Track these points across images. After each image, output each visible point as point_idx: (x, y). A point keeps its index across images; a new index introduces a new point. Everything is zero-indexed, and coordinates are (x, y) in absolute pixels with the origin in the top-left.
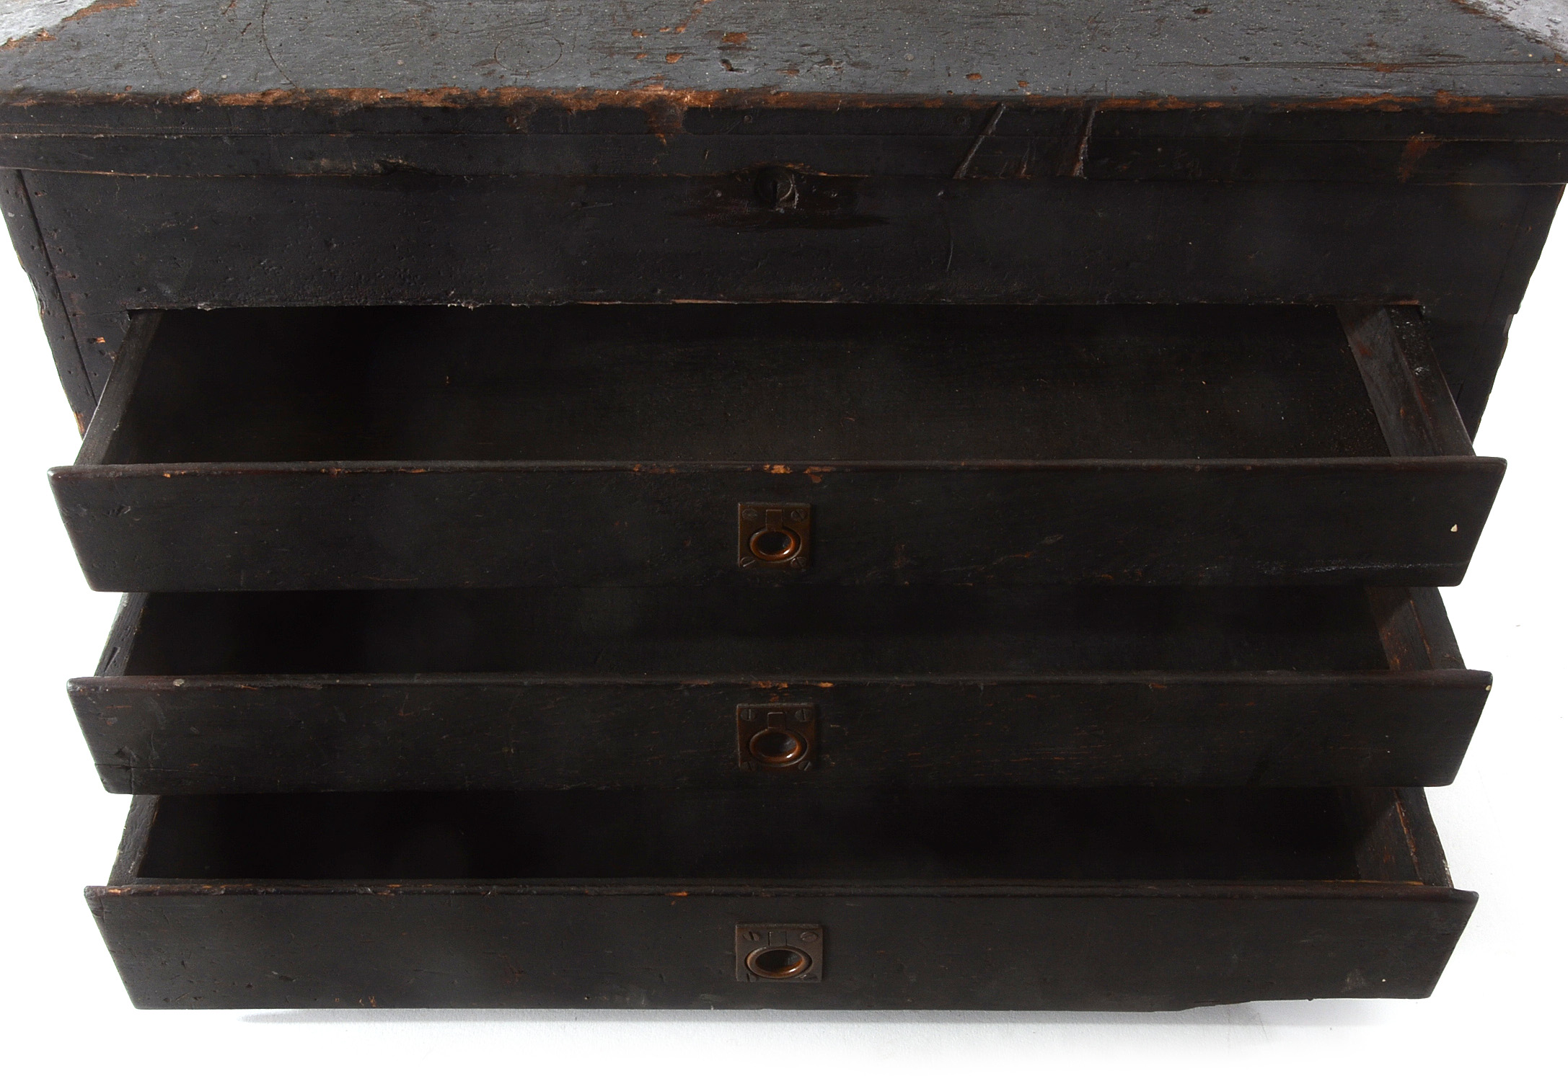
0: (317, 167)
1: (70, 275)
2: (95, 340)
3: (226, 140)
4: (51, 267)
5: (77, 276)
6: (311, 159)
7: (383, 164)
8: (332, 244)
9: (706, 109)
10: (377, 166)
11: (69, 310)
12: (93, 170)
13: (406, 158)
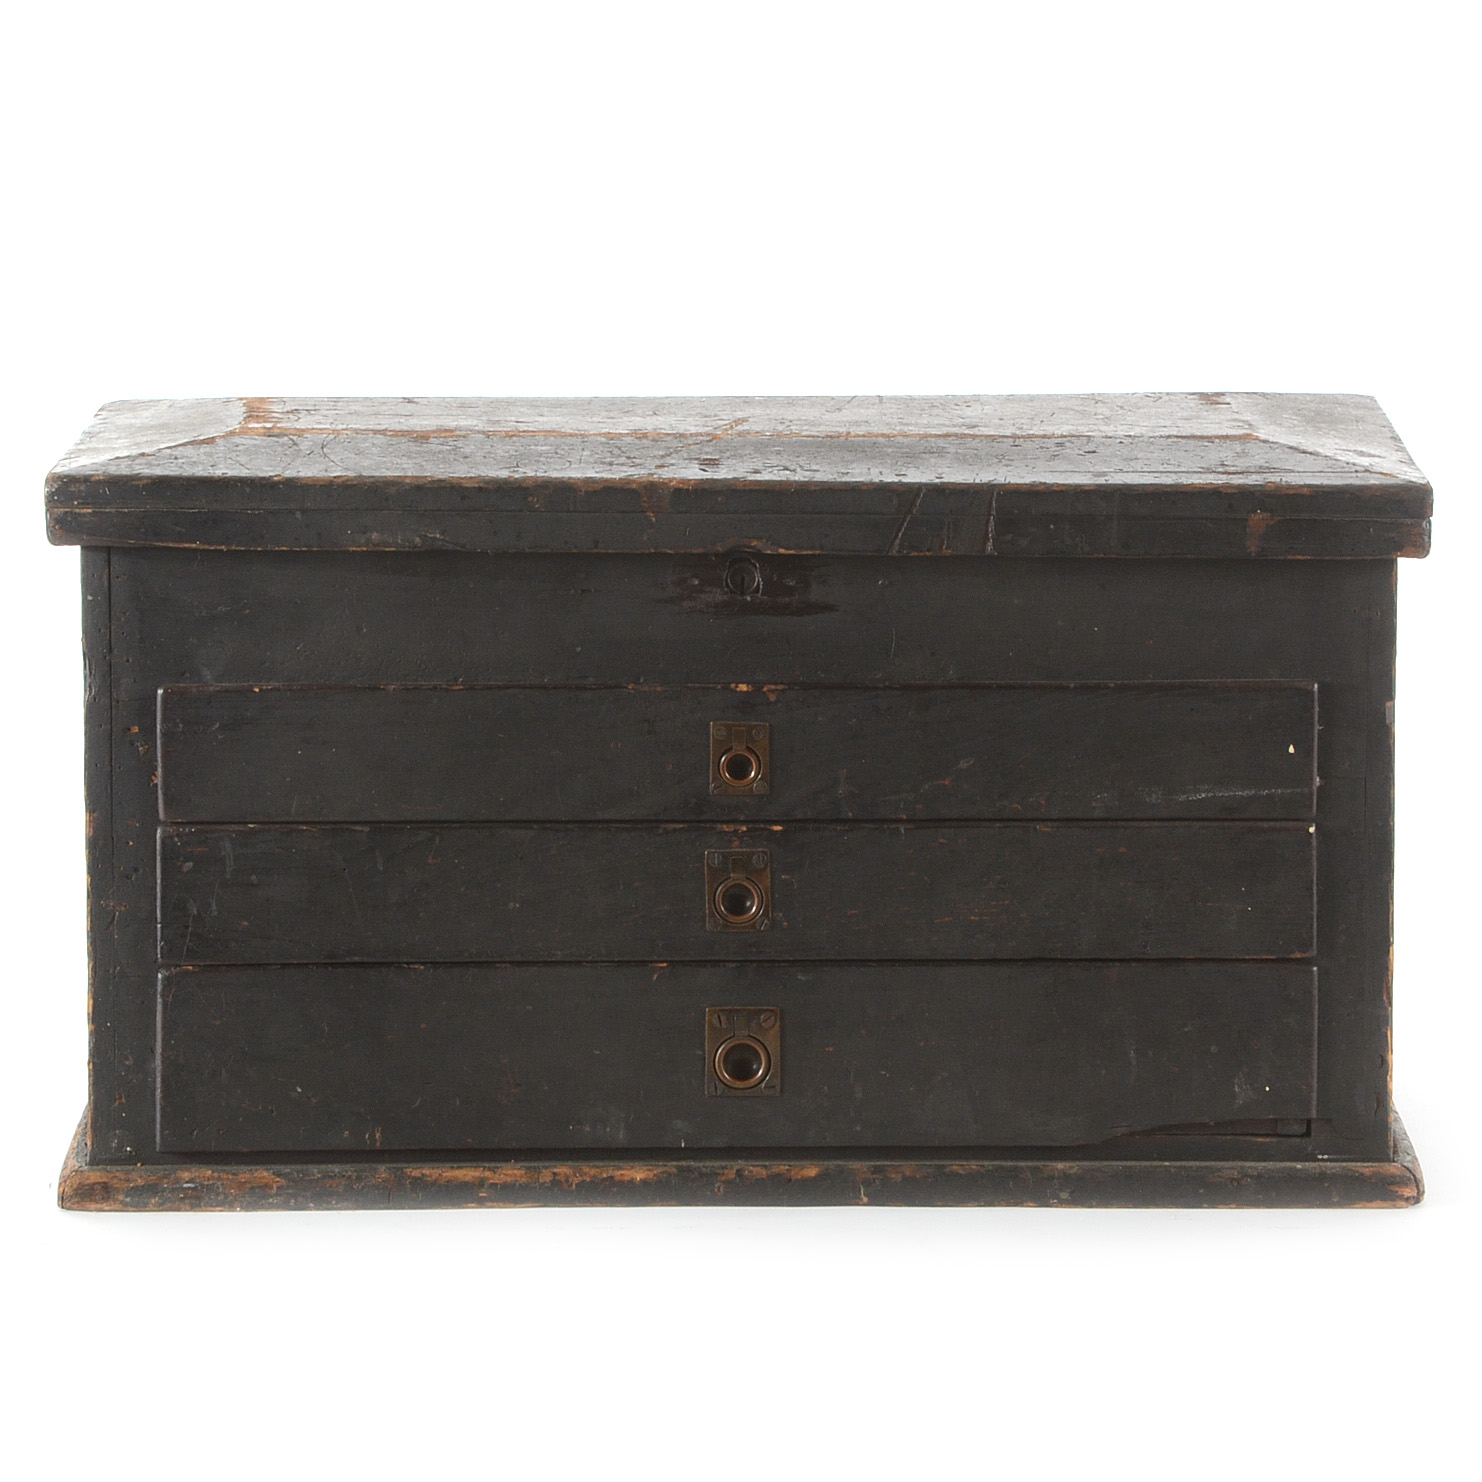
0: (369, 540)
1: (125, 659)
2: (129, 729)
3: (298, 515)
4: (110, 651)
5: (131, 660)
6: (365, 533)
7: (424, 538)
8: (362, 629)
9: (688, 490)
10: (418, 540)
11: (115, 695)
12: (182, 542)
13: (442, 533)
